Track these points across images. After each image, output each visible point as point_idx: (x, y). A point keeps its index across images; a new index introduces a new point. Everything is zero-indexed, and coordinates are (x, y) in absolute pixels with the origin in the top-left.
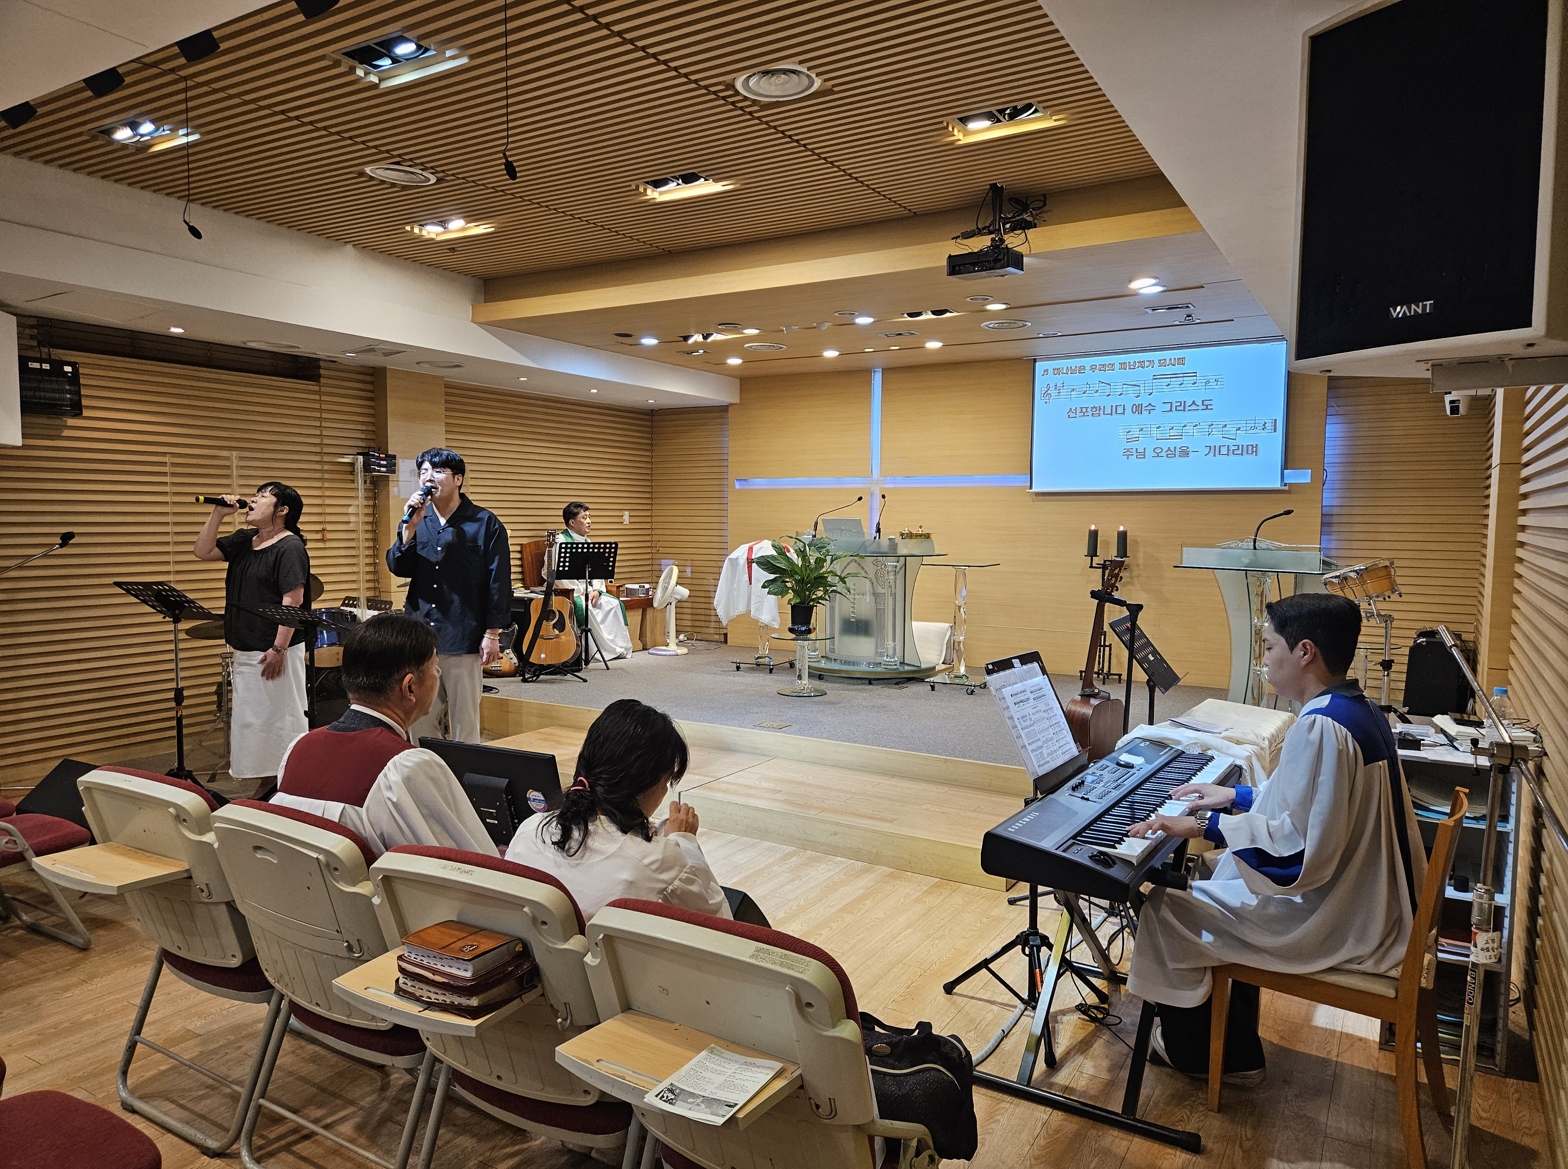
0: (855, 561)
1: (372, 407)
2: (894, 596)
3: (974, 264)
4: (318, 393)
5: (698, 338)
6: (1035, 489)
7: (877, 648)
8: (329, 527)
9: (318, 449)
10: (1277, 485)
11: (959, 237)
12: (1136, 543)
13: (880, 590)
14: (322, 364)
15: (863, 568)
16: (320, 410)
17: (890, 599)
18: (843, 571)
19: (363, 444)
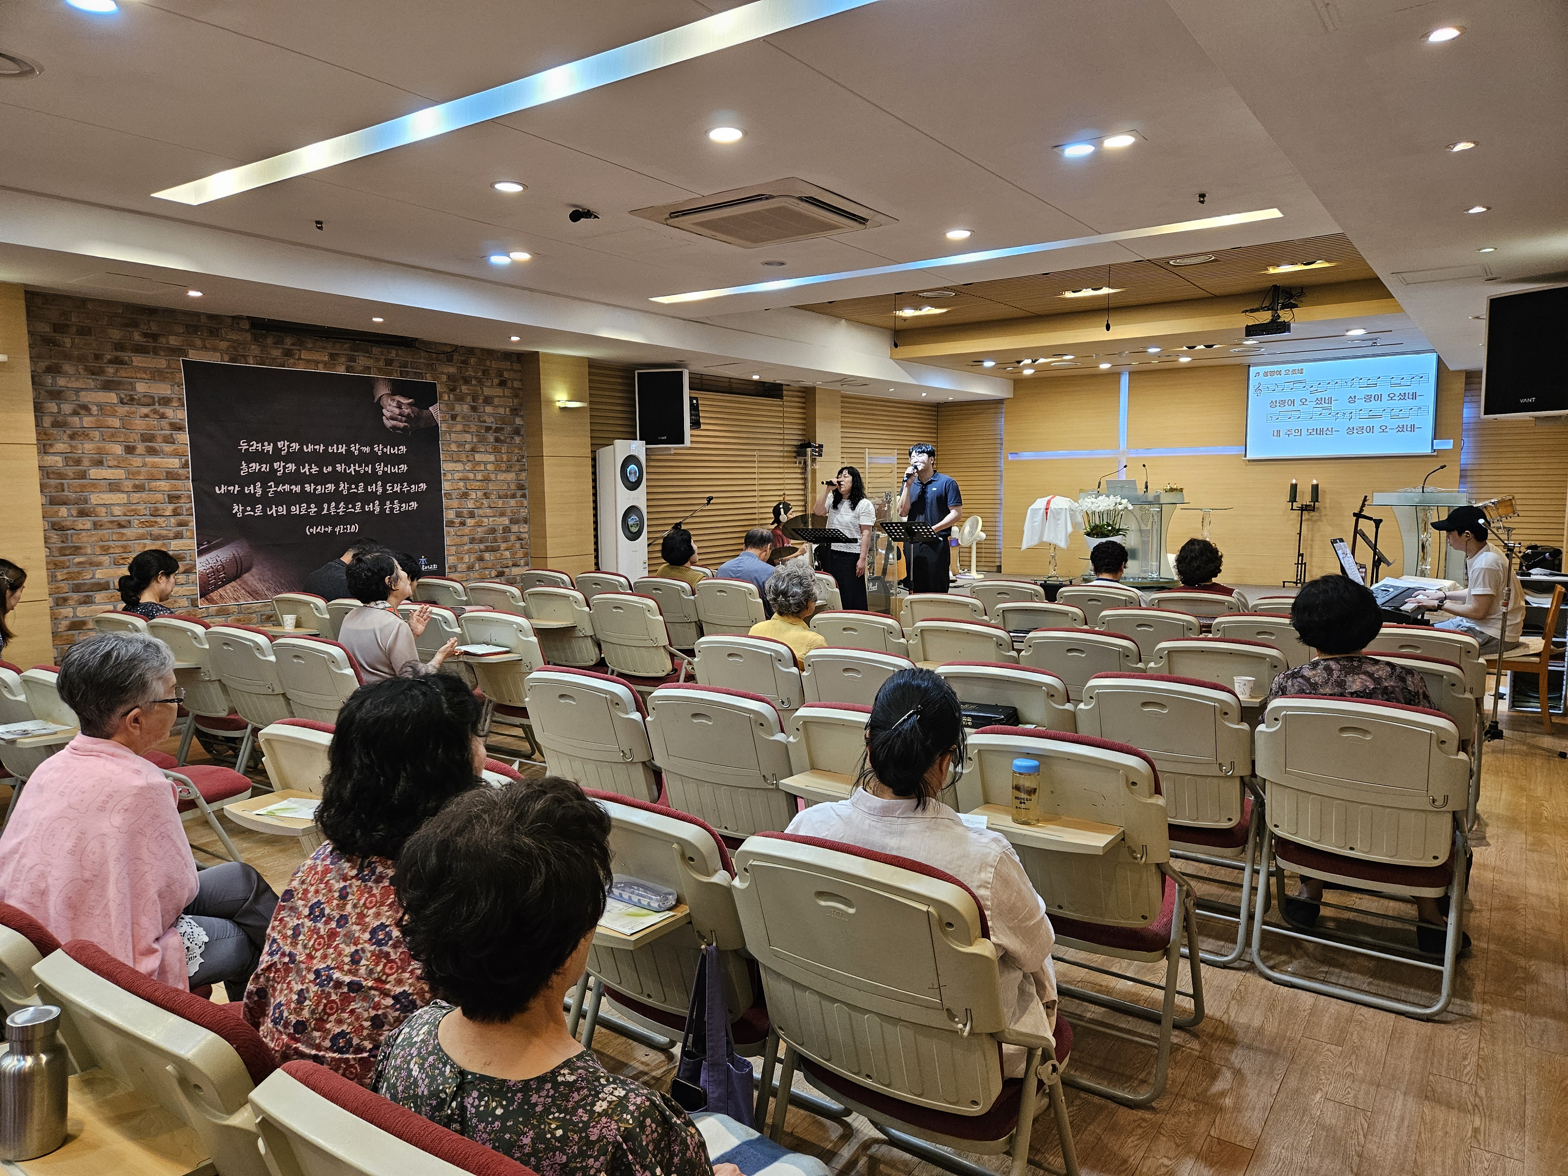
1: (804, 413)
2: (1157, 531)
3: (1263, 331)
4: (783, 406)
5: (1029, 361)
6: (1249, 457)
8: (787, 493)
9: (781, 443)
10: (1429, 451)
11: (1246, 311)
12: (1324, 492)
13: (1144, 527)
14: (784, 387)
16: (783, 417)
17: (1155, 533)
19: (800, 438)
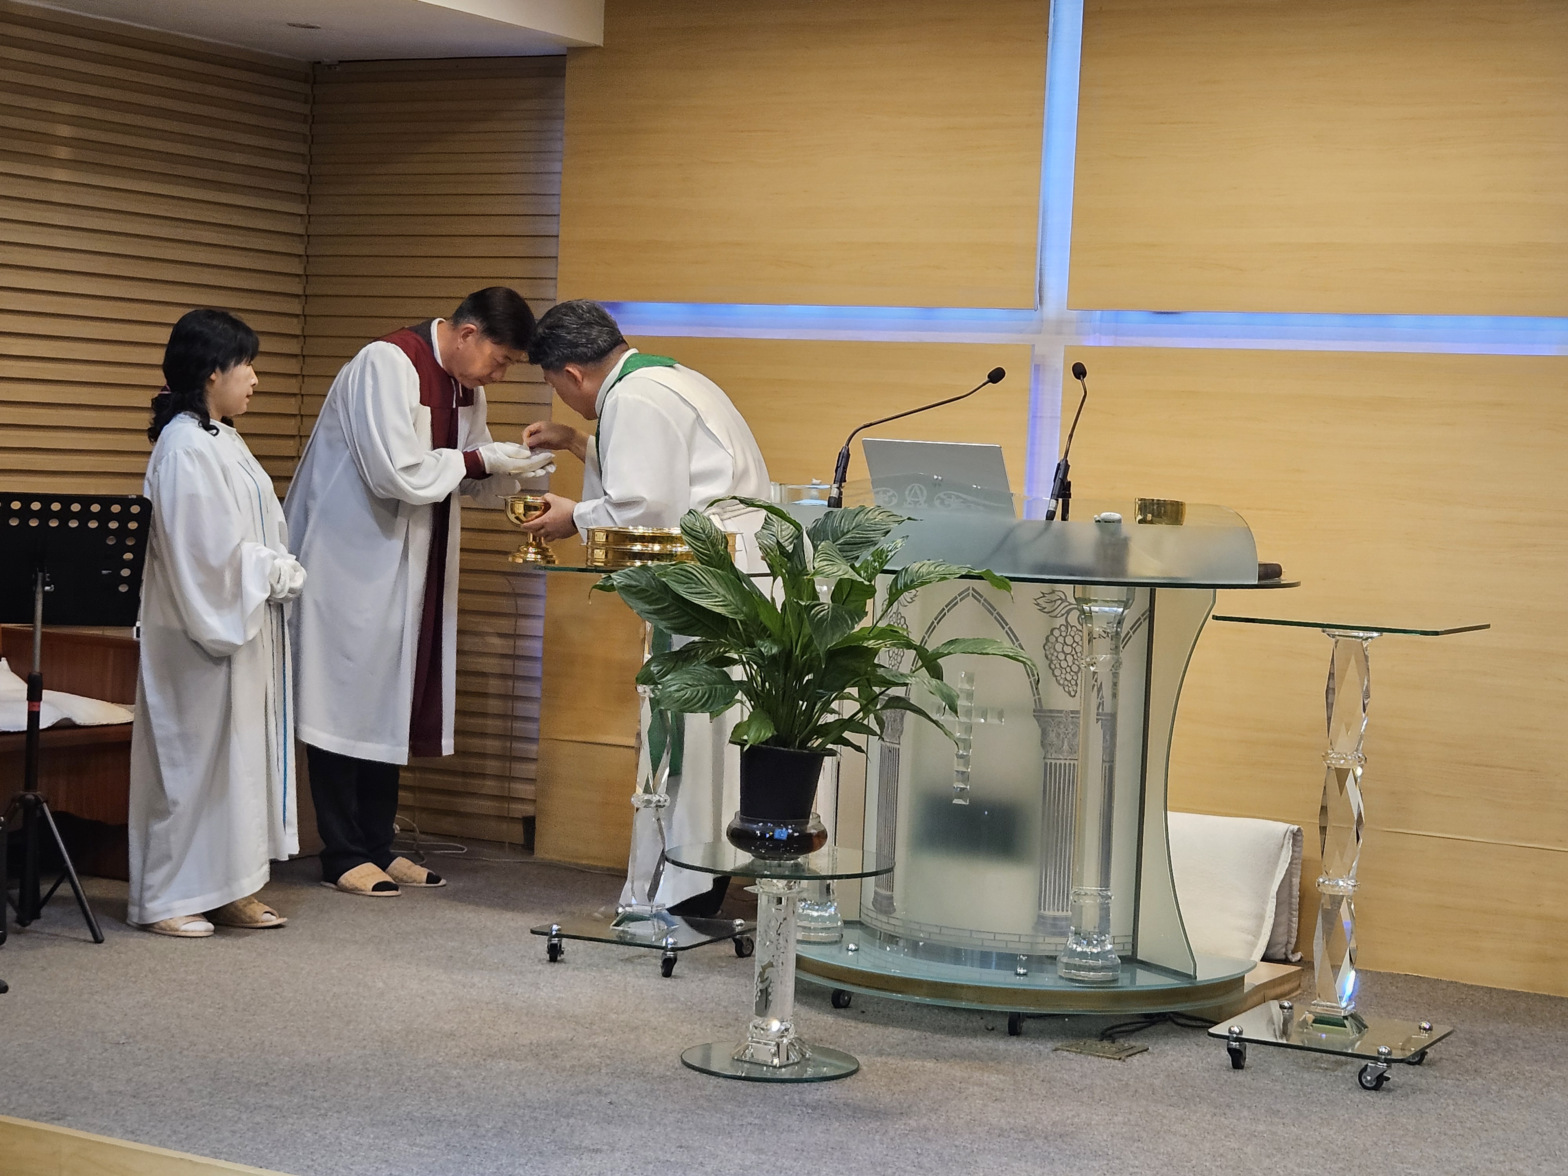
0: (977, 595)
2: (1110, 723)
7: (1040, 903)
13: (1061, 703)
15: (1002, 622)
17: (1096, 734)
18: (931, 628)
